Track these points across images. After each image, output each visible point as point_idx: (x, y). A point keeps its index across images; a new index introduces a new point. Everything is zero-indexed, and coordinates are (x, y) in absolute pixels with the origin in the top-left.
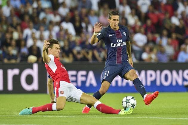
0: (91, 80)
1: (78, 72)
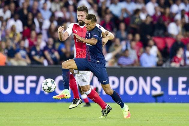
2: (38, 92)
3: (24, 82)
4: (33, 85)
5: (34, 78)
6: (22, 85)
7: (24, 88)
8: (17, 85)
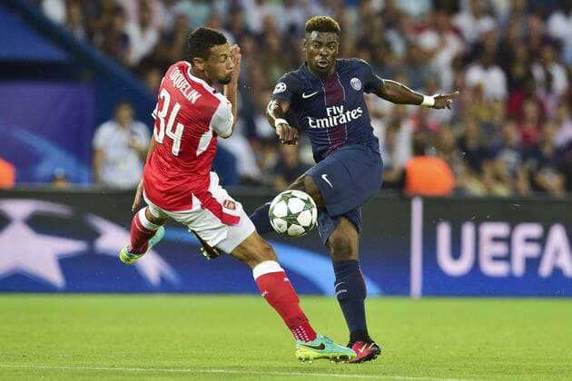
2: (545, 269)
3: (508, 240)
4: (533, 250)
5: (534, 230)
6: (500, 249)
7: (507, 258)
8: (489, 249)
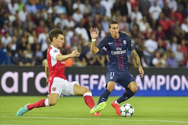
0: (103, 83)
1: (90, 75)
